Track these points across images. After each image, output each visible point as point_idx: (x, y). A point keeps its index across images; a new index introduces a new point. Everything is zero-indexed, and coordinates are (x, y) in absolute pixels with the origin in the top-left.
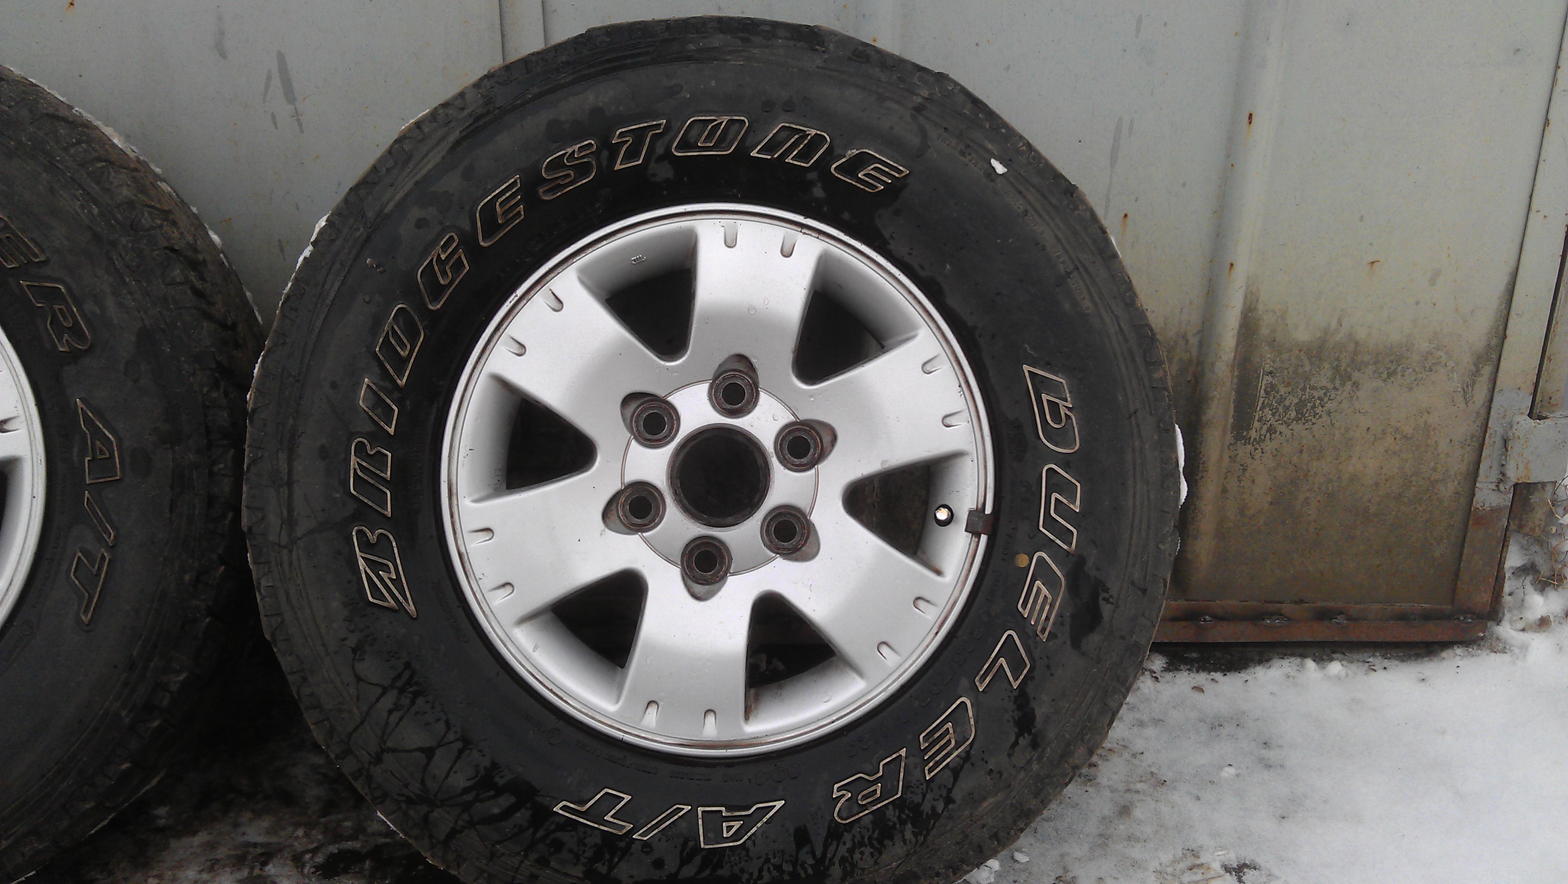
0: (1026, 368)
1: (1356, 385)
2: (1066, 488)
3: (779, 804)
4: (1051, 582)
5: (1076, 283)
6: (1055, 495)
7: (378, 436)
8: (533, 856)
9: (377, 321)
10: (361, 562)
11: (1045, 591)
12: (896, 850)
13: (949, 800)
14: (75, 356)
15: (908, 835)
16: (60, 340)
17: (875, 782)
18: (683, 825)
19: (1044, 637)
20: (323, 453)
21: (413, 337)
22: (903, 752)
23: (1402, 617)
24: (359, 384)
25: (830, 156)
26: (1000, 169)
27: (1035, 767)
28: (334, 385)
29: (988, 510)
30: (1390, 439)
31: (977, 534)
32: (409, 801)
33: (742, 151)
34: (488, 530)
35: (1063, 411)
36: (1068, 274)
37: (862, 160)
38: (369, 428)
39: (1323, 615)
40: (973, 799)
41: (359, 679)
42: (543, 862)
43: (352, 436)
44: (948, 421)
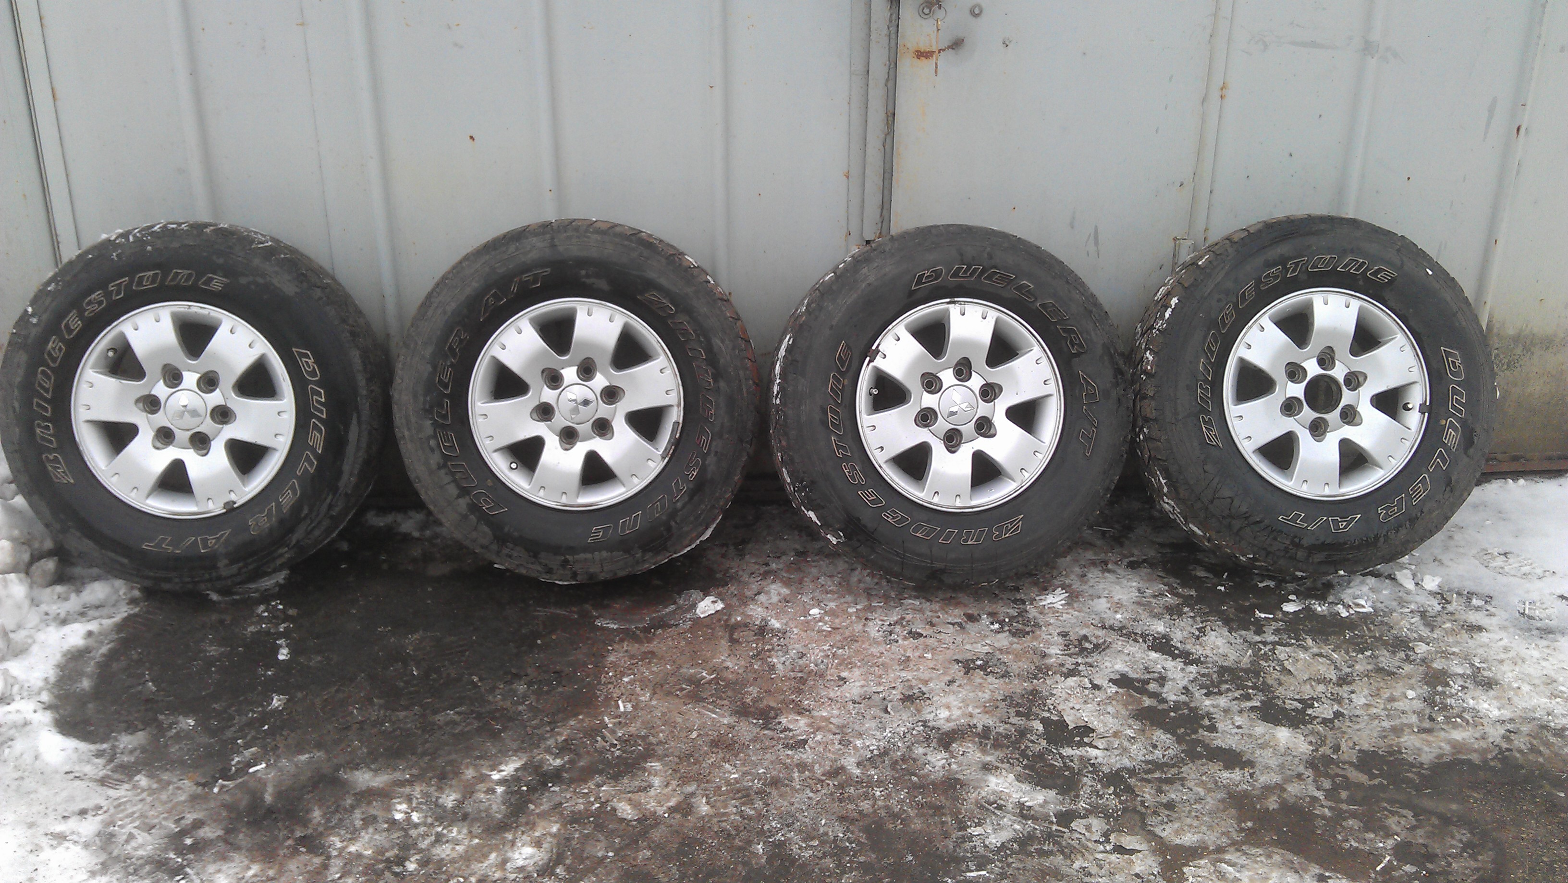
0: (1442, 348)
1: (1533, 353)
2: (1460, 394)
3: (1359, 516)
4: (1455, 429)
5: (1459, 315)
6: (1455, 397)
7: (1206, 381)
8: (1271, 537)
9: (1205, 337)
10: (1204, 428)
11: (1453, 433)
12: (1403, 532)
13: (1422, 512)
14: (1078, 355)
15: (1408, 526)
16: (1073, 349)
17: (1394, 507)
18: (1325, 523)
19: (1454, 450)
20: (1188, 387)
21: (1216, 343)
22: (1403, 495)
23: (1550, 459)
24: (1199, 362)
25: (1367, 269)
26: (1430, 273)
27: (1451, 499)
28: (1191, 362)
29: (1428, 404)
30: (1546, 377)
31: (1424, 413)
32: (1224, 517)
33: (1335, 268)
34: (1241, 416)
35: (1457, 364)
36: (1457, 312)
37: (1379, 271)
38: (1202, 378)
39: (1515, 459)
40: (1430, 512)
41: (1205, 472)
42: (1275, 539)
43: (1197, 381)
44: (1410, 370)
